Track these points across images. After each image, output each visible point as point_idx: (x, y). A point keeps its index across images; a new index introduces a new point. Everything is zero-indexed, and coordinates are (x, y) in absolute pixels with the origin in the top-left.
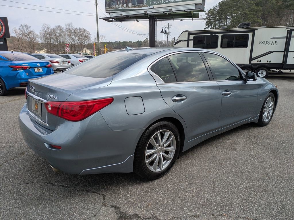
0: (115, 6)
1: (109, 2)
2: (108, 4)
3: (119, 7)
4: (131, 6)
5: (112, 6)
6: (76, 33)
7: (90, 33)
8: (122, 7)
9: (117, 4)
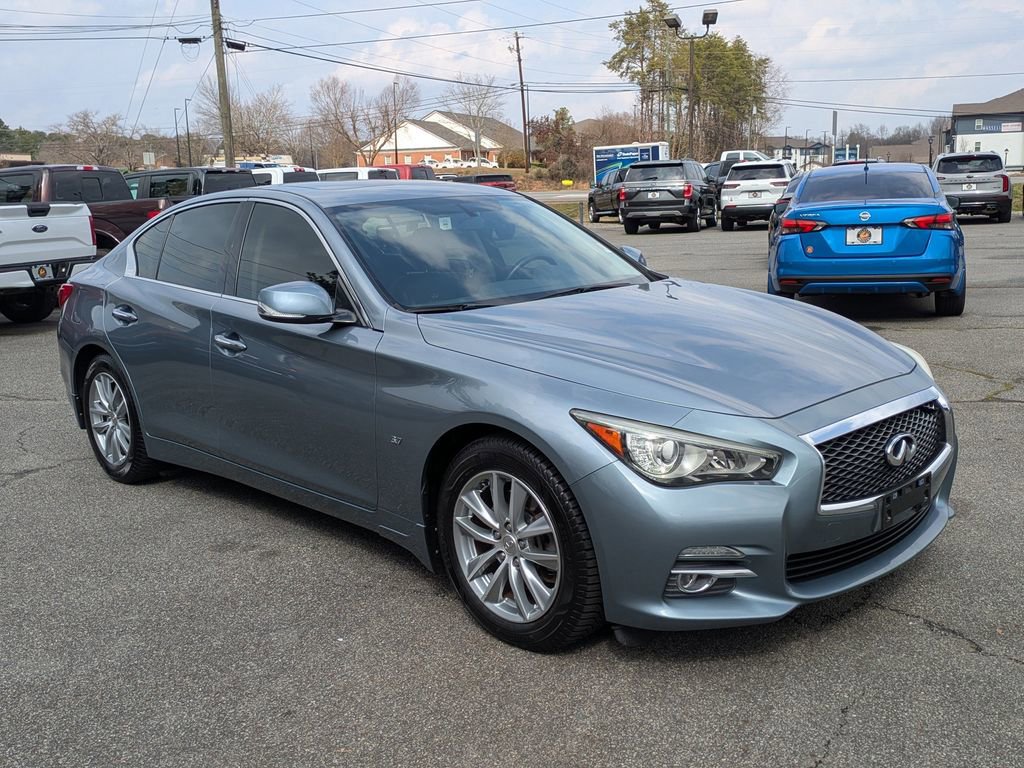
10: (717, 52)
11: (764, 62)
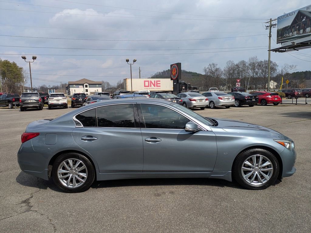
0: (289, 34)
1: (282, 31)
2: (280, 33)
3: (293, 34)
4: (310, 30)
5: (285, 35)
6: (260, 66)
7: (277, 65)
8: (297, 34)
9: (292, 32)
10: (9, 65)
11: (21, 68)
